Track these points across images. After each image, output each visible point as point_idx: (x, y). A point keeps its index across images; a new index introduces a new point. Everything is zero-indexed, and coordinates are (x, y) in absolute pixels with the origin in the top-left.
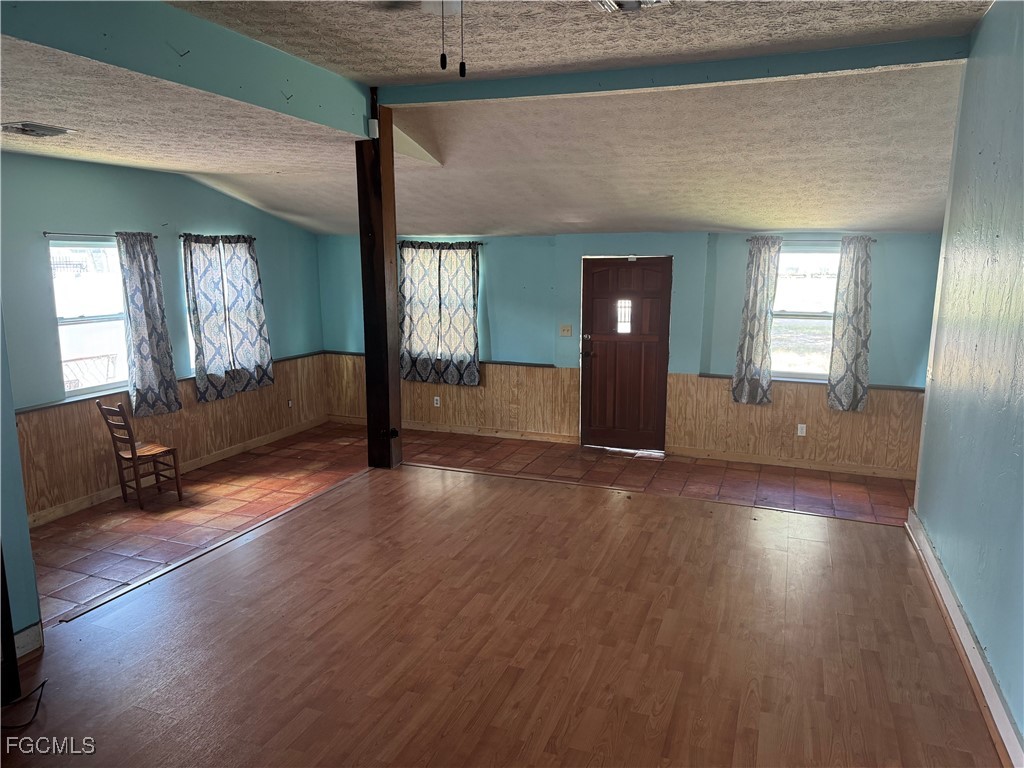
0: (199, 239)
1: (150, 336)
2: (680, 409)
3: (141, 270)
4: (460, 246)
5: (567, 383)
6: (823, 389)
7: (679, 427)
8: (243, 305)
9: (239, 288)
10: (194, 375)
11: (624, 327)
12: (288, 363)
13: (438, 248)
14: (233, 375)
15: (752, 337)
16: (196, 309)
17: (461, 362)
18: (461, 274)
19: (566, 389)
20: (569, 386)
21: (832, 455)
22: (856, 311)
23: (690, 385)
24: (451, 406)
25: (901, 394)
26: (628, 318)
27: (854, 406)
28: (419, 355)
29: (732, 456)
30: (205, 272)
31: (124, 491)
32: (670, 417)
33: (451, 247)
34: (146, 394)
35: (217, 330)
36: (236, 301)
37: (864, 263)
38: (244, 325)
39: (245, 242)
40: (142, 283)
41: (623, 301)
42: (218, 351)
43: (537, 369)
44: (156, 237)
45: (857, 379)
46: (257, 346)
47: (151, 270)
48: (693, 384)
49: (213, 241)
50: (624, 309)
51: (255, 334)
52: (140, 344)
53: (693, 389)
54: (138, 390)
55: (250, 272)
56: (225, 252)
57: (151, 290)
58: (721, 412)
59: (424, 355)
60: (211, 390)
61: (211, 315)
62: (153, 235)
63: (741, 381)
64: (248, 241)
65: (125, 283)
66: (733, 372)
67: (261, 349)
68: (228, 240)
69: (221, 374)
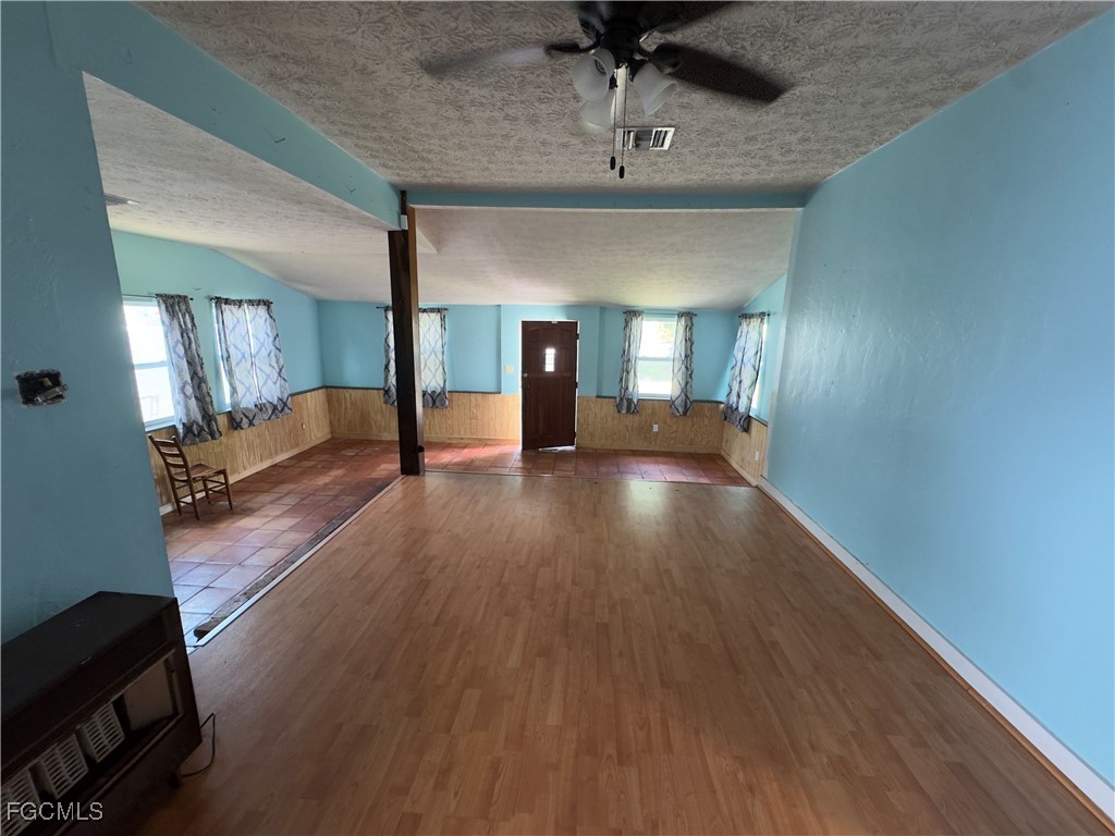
0: (227, 302)
1: (192, 379)
2: (585, 419)
3: (181, 326)
4: (431, 310)
5: (511, 404)
6: (671, 403)
7: (584, 430)
8: (264, 353)
9: (262, 340)
10: (230, 409)
11: (550, 367)
12: (300, 396)
14: (260, 408)
15: (628, 372)
16: (229, 357)
17: (434, 392)
19: (510, 408)
20: (512, 406)
21: (672, 442)
22: (686, 356)
25: (710, 405)
26: (553, 362)
27: (685, 413)
29: (617, 446)
30: (234, 328)
31: (178, 505)
32: (577, 423)
33: (425, 311)
34: (192, 426)
35: (246, 373)
36: (260, 350)
37: (689, 328)
38: (268, 370)
39: (265, 304)
40: (182, 337)
41: (550, 349)
42: (248, 389)
43: (489, 395)
44: (191, 299)
45: (686, 395)
46: (278, 384)
47: (189, 325)
49: (239, 303)
51: (276, 375)
52: (184, 387)
53: (592, 406)
54: (184, 424)
55: (269, 327)
56: (248, 312)
57: (190, 344)
58: (609, 419)
60: (245, 420)
61: (241, 361)
62: (189, 297)
63: (621, 399)
64: (267, 304)
65: (166, 336)
66: (616, 394)
67: (281, 386)
68: (251, 302)
69: (252, 406)
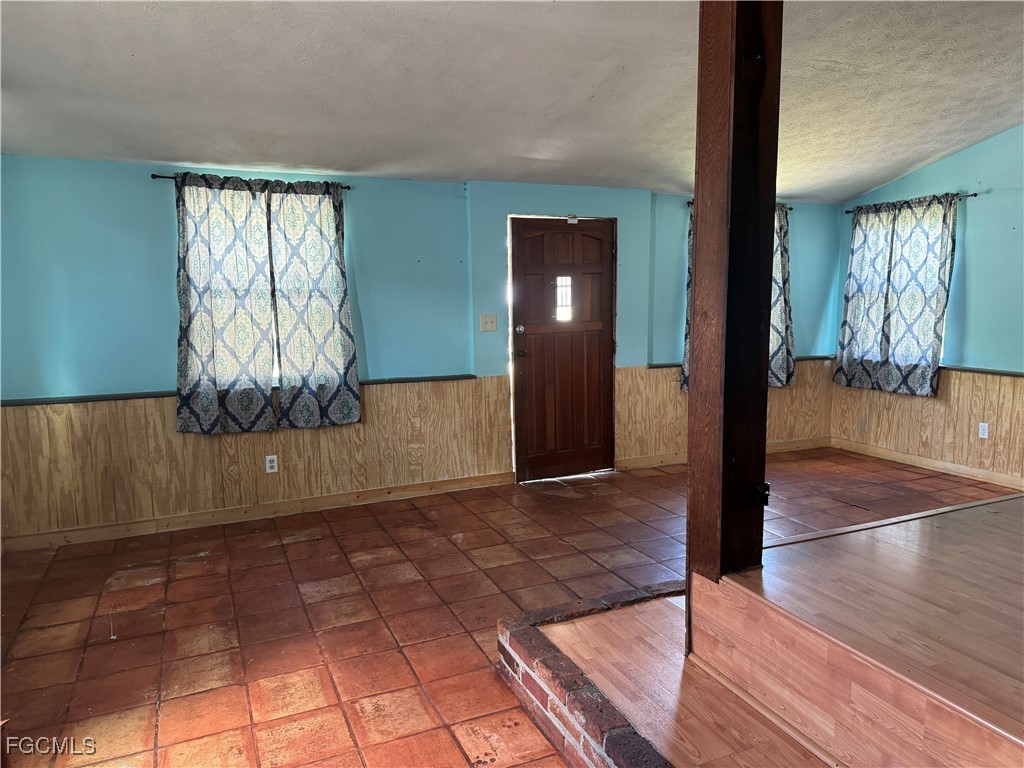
2: (630, 410)
4: (308, 188)
5: (493, 398)
7: (630, 434)
11: (564, 313)
18: (314, 237)
19: (492, 407)
20: (496, 402)
22: (784, 281)
23: (639, 378)
24: (301, 466)
26: (568, 301)
27: (788, 380)
32: (619, 423)
37: (785, 231)
41: (564, 278)
43: (449, 384)
48: (642, 378)
50: (564, 287)
53: (642, 385)
59: (244, 383)
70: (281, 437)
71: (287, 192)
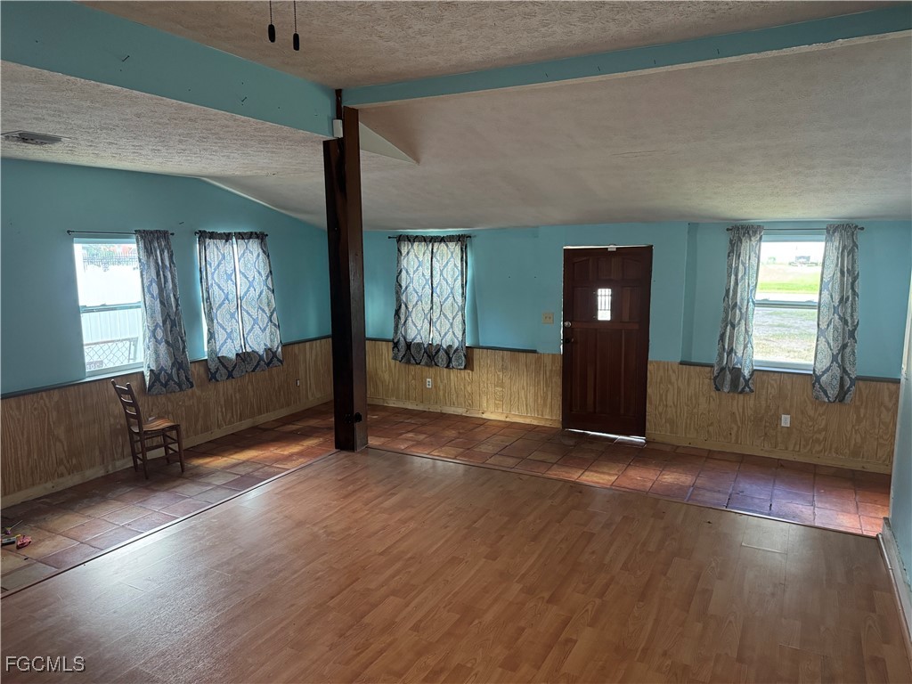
0: (213, 236)
1: (164, 322)
2: (661, 396)
3: (157, 263)
4: (451, 239)
5: (548, 368)
6: (813, 379)
7: (661, 414)
8: (253, 294)
9: (251, 279)
10: (206, 358)
11: (604, 314)
12: (296, 347)
13: (430, 242)
14: (243, 357)
15: (733, 327)
16: (208, 298)
17: (450, 346)
18: (451, 265)
19: (548, 373)
20: (551, 371)
21: (818, 448)
22: (843, 300)
23: (671, 372)
24: (441, 388)
26: (608, 306)
27: (841, 397)
28: (413, 340)
29: (714, 445)
30: (218, 265)
31: (135, 462)
32: (651, 403)
33: (442, 240)
34: (160, 374)
35: (228, 316)
36: (248, 291)
37: (849, 250)
38: (254, 312)
39: (258, 237)
40: (158, 275)
41: (603, 290)
42: (229, 336)
43: (521, 354)
44: (172, 234)
45: (844, 371)
46: (268, 331)
47: (167, 263)
48: (674, 372)
49: (227, 237)
50: (604, 297)
51: (266, 320)
52: (155, 330)
53: (673, 378)
54: (151, 371)
55: (262, 265)
56: (236, 249)
57: (166, 281)
58: (702, 400)
59: (418, 340)
60: (223, 371)
61: (223, 303)
62: (170, 232)
63: (722, 370)
64: (261, 237)
65: (142, 275)
66: (714, 360)
67: (271, 333)
68: (241, 236)
69: (232, 356)
70: (432, 371)
71: (441, 242)
